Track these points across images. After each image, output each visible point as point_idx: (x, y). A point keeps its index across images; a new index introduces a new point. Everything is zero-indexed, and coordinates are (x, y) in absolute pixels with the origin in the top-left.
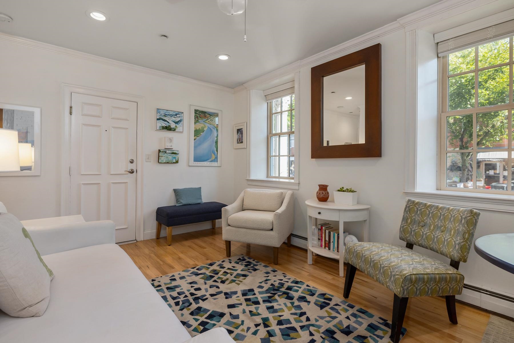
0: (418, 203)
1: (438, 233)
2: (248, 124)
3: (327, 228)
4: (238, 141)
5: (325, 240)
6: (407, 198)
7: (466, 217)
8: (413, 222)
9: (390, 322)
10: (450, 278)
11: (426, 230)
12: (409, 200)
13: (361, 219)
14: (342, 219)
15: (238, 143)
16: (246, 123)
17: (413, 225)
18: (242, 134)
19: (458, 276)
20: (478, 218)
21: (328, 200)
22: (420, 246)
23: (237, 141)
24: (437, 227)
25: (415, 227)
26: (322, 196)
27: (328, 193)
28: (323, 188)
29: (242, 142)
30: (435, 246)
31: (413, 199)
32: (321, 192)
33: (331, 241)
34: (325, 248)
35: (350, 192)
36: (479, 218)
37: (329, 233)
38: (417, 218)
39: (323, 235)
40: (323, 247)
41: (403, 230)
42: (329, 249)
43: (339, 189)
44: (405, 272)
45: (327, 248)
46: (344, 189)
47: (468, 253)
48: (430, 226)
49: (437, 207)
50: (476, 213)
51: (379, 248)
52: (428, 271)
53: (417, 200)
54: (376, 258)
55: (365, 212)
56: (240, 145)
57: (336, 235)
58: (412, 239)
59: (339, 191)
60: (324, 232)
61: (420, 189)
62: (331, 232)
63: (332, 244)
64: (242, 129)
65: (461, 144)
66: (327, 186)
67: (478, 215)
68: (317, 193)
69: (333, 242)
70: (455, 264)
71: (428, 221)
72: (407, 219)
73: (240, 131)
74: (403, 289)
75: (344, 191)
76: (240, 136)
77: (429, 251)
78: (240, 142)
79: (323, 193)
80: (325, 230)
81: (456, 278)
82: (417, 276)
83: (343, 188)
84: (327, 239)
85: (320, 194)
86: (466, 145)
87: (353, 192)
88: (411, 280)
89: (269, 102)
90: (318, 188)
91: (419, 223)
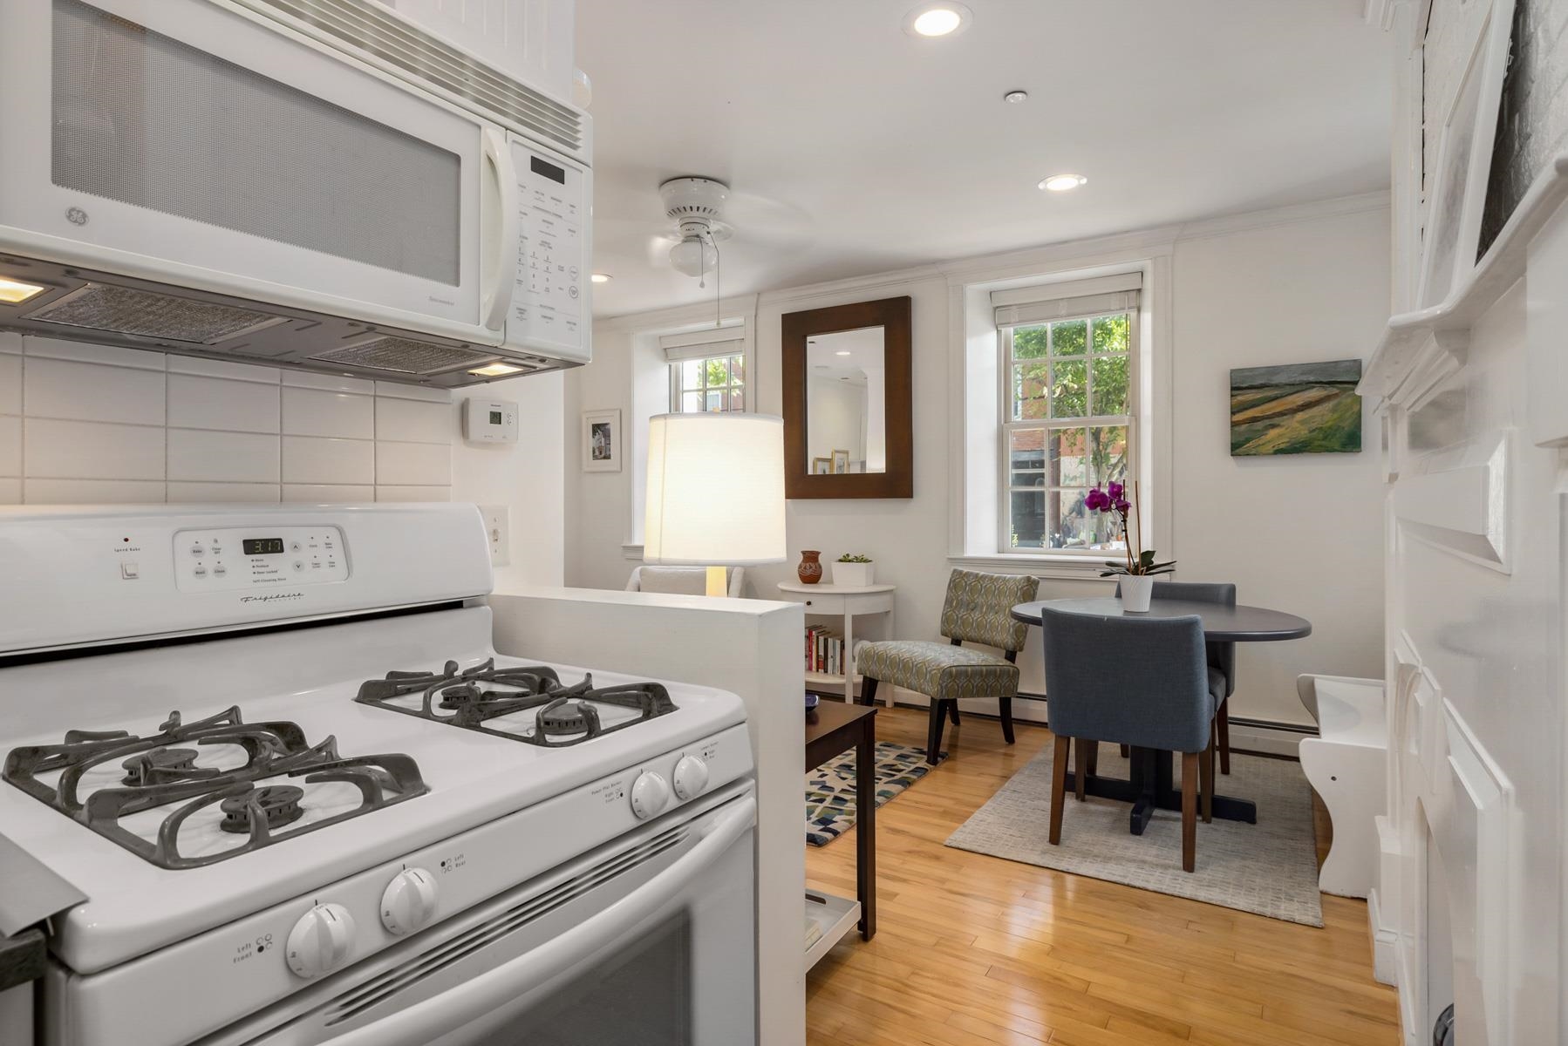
0: (967, 573)
1: (991, 616)
2: (624, 414)
3: (823, 633)
4: (597, 453)
5: (818, 656)
6: (953, 568)
7: (1022, 588)
8: (960, 604)
9: (926, 750)
10: (1000, 671)
11: (976, 615)
12: (955, 571)
13: (881, 610)
14: (849, 610)
15: (595, 457)
16: (618, 412)
17: (961, 608)
18: (607, 435)
19: (1011, 669)
20: (1037, 589)
21: (820, 581)
22: (969, 640)
23: (594, 452)
24: (991, 608)
25: (962, 612)
26: (809, 572)
27: (820, 567)
28: (811, 557)
29: (607, 457)
30: (987, 636)
31: (960, 568)
32: (808, 564)
33: (829, 656)
34: (818, 671)
35: (861, 562)
36: (1039, 588)
37: (826, 640)
38: (966, 598)
39: (814, 648)
40: (814, 669)
41: (946, 619)
42: (826, 671)
43: (841, 557)
44: (943, 665)
45: (821, 671)
46: (850, 558)
47: (1025, 637)
48: (982, 608)
49: (991, 578)
50: (1034, 581)
51: (909, 645)
52: (973, 663)
53: (965, 570)
54: (907, 655)
55: (887, 598)
56: (602, 464)
57: (838, 642)
58: (959, 631)
59: (840, 561)
60: (815, 640)
61: (970, 552)
62: (829, 639)
63: (830, 661)
64: (606, 424)
65: (1095, 449)
66: (818, 553)
67: (1036, 583)
68: (800, 567)
69: (832, 657)
70: (1011, 656)
71: (980, 600)
72: (952, 603)
73: (600, 429)
74: (942, 687)
75: (850, 561)
76: (601, 442)
77: (982, 645)
78: (603, 455)
79: (811, 567)
80: (818, 637)
81: (1009, 671)
82: (958, 668)
83: (848, 555)
84: (822, 653)
85: (805, 568)
86: (1106, 449)
87: (866, 561)
88: (951, 673)
89: (673, 364)
90: (801, 557)
91: (969, 604)
